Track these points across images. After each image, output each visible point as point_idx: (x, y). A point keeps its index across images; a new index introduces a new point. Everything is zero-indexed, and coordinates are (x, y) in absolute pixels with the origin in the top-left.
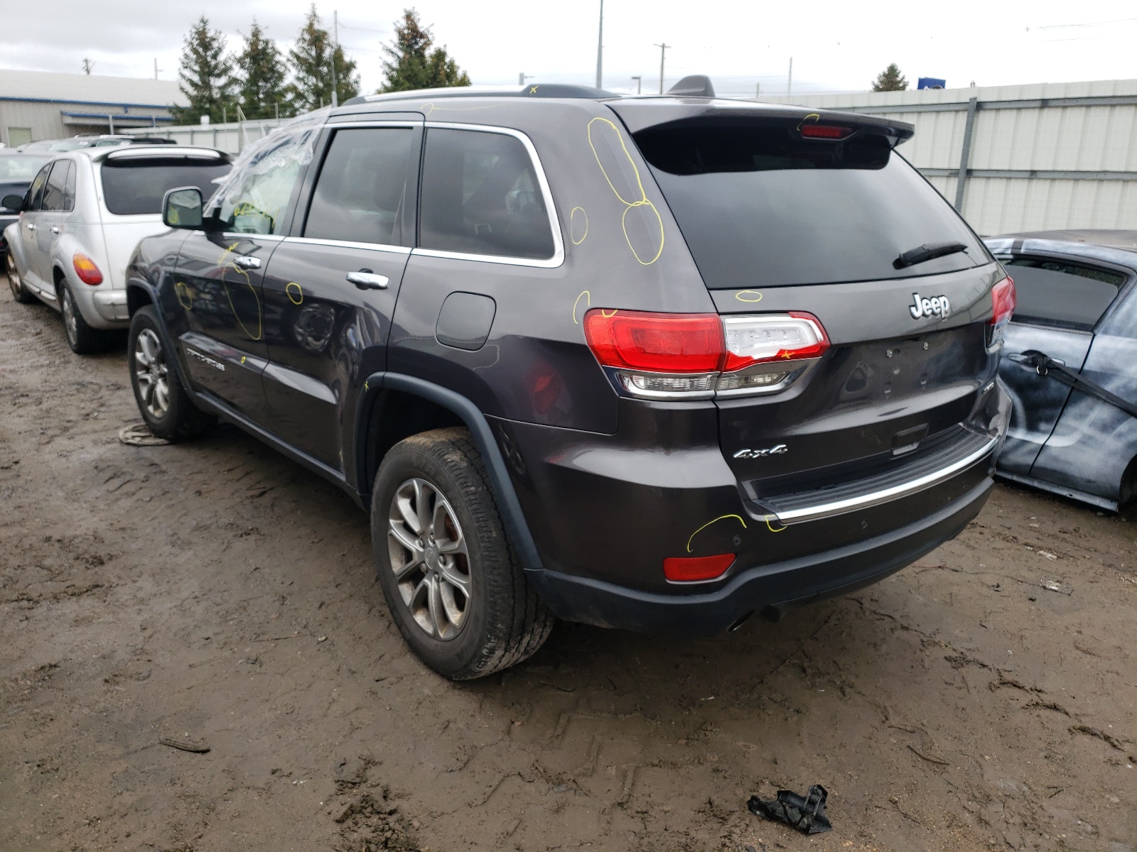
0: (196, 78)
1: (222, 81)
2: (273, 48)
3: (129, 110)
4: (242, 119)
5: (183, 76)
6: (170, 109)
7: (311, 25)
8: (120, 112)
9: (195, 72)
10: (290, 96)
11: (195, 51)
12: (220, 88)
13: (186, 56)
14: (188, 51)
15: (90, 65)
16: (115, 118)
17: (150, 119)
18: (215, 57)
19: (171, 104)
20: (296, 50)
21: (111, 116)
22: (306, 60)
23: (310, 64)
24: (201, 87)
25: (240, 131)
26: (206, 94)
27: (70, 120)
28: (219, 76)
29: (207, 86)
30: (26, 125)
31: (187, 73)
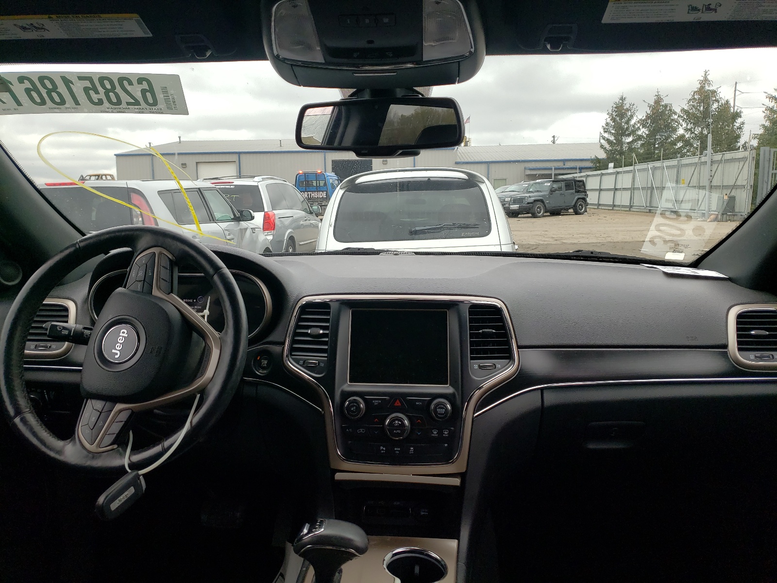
0: (612, 138)
1: (630, 139)
2: (670, 110)
3: (566, 163)
4: (636, 163)
5: (604, 138)
6: (592, 160)
7: (702, 88)
8: (561, 165)
9: (613, 133)
10: (679, 145)
11: (613, 120)
12: (628, 143)
13: (607, 124)
14: (609, 120)
15: (555, 139)
16: (555, 169)
17: (575, 168)
18: (627, 122)
19: (593, 157)
20: (686, 108)
21: (553, 168)
22: (693, 114)
23: (698, 118)
24: (615, 144)
25: (633, 172)
26: (618, 148)
27: (528, 172)
28: (629, 135)
29: (620, 142)
30: (504, 177)
31: (606, 135)
